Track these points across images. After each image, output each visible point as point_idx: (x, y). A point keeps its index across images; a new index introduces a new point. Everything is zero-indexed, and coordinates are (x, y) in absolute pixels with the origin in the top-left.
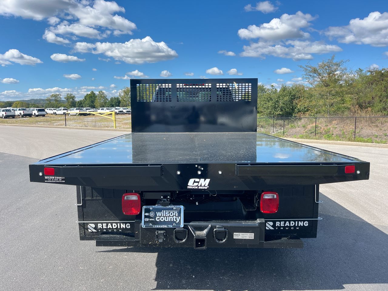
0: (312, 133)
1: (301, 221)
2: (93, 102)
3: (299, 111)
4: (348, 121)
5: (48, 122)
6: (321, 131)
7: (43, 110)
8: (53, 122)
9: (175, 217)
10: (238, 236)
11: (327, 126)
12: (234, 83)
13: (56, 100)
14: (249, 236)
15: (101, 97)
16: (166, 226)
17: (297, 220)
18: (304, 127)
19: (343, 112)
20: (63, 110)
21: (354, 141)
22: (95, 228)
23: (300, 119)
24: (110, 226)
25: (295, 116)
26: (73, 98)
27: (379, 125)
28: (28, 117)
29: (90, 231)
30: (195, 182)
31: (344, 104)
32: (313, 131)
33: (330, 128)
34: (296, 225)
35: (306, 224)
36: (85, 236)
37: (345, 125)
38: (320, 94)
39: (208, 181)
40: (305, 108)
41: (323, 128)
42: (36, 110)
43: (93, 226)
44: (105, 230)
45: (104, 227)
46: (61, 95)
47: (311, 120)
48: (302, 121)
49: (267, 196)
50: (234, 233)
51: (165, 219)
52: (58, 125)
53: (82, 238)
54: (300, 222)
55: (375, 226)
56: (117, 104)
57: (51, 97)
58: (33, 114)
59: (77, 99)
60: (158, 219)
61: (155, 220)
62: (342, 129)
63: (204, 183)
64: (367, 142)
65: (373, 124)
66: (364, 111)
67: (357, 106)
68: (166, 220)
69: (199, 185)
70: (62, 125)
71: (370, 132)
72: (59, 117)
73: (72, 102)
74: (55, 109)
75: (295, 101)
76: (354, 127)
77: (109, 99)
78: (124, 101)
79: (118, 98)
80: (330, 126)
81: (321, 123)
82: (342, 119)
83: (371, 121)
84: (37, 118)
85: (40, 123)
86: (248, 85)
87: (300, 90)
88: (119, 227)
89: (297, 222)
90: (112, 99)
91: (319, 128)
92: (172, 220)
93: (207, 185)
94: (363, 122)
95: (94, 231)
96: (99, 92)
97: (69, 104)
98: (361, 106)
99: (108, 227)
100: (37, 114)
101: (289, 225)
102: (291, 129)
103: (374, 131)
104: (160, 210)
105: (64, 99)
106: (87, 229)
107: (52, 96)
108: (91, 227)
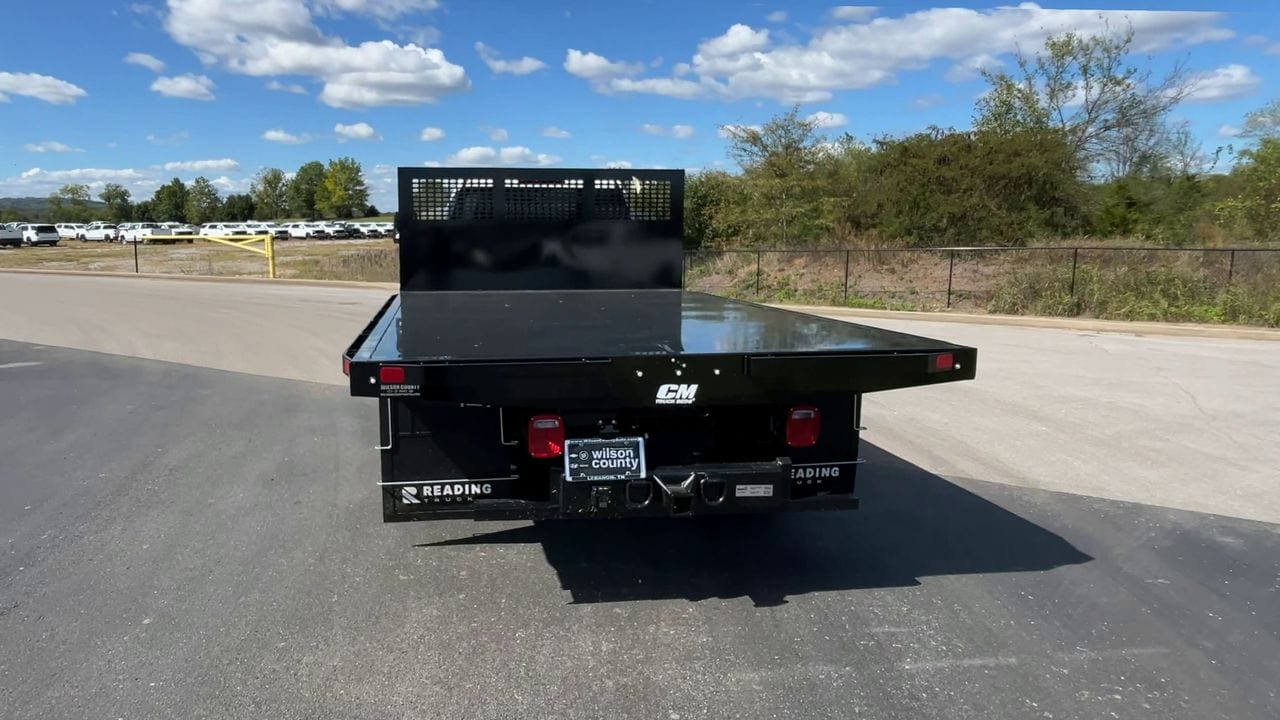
0: (748, 287)
1: (826, 467)
2: (179, 206)
3: (716, 235)
4: (830, 260)
5: (71, 261)
6: (770, 283)
7: (52, 230)
8: (85, 260)
9: (628, 460)
10: (744, 491)
11: (783, 270)
12: (634, 178)
13: (76, 202)
14: (763, 491)
15: (202, 193)
16: (612, 477)
17: (818, 466)
18: (730, 272)
19: (817, 238)
20: (105, 228)
21: (844, 305)
22: (417, 496)
23: (720, 254)
24: (448, 490)
25: (706, 248)
26: (123, 195)
27: (898, 268)
28: (9, 249)
29: (405, 501)
30: (669, 391)
31: (818, 218)
32: (751, 282)
33: (789, 275)
34: (817, 475)
35: (835, 472)
36: (395, 511)
37: (823, 267)
38: (765, 196)
39: (694, 388)
40: (729, 227)
41: (773, 275)
42: (33, 228)
43: (413, 491)
44: (437, 500)
45: (435, 494)
46: (88, 188)
47: (744, 256)
48: (726, 258)
49: (797, 415)
50: (738, 487)
51: (609, 464)
52: (103, 269)
53: (388, 518)
54: (823, 469)
55: (947, 479)
56: (246, 212)
57: (62, 194)
58: (25, 240)
59: (135, 199)
60: (596, 464)
61: (591, 465)
62: (815, 277)
63: (687, 393)
64: (873, 307)
65: (885, 267)
66: (865, 237)
67: (849, 224)
68: (611, 466)
69: (678, 396)
70: (111, 270)
71: (877, 284)
72: (97, 247)
73: (120, 205)
74: (82, 227)
75: (706, 211)
76: (843, 274)
77: (225, 200)
78: (264, 206)
79: (248, 198)
80: (790, 272)
81: (768, 264)
82: (816, 255)
83: (880, 259)
84: (38, 251)
85: (48, 264)
86: (665, 185)
87: (718, 186)
88: (467, 492)
89: (818, 470)
90: (231, 198)
91: (765, 276)
92: (624, 465)
93: (691, 396)
94: (862, 262)
95: (416, 501)
96: (197, 182)
97: (114, 211)
98: (857, 224)
99: (445, 493)
100: (34, 238)
101: (803, 476)
102: (699, 277)
103: (888, 282)
104: (599, 447)
105: (99, 200)
106: (401, 497)
107: (65, 190)
108: (409, 493)
